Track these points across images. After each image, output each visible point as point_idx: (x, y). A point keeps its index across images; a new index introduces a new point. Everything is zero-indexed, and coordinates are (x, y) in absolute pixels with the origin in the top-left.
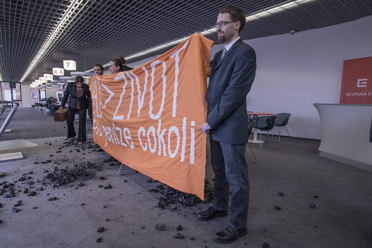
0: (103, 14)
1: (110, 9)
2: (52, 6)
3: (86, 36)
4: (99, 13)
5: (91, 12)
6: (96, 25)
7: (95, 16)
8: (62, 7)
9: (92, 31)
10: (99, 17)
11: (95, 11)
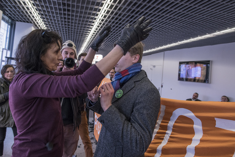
0: (123, 21)
1: (129, 15)
2: (85, 18)
3: (110, 38)
4: (120, 20)
5: (113, 20)
6: (117, 30)
7: (117, 23)
8: (92, 18)
9: (115, 35)
10: (120, 24)
11: (117, 19)
